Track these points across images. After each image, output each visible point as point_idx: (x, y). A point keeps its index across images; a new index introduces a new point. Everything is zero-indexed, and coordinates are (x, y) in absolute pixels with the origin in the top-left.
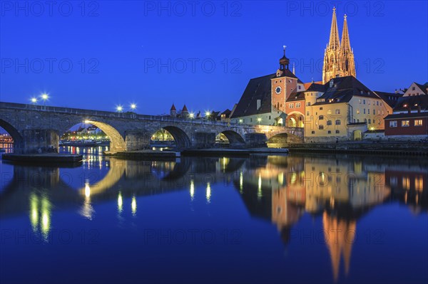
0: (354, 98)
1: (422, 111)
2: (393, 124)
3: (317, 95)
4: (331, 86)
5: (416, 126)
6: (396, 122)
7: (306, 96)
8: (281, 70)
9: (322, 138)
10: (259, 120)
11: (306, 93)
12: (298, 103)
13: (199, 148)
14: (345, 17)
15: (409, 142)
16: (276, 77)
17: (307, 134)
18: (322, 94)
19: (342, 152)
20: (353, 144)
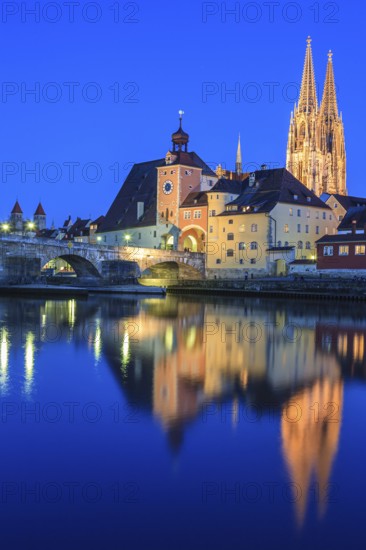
0: (279, 206)
1: (358, 232)
2: (328, 250)
3: (226, 198)
4: (251, 185)
5: (358, 256)
6: (332, 248)
7: (209, 200)
8: (173, 153)
9: (231, 271)
10: (128, 237)
11: (209, 195)
12: (198, 211)
13: (11, 284)
14: (330, 55)
15: (340, 280)
16: (164, 164)
17: (211, 264)
18: (235, 197)
19: (252, 295)
20: (267, 282)
